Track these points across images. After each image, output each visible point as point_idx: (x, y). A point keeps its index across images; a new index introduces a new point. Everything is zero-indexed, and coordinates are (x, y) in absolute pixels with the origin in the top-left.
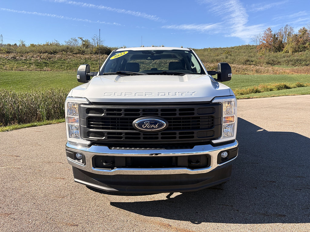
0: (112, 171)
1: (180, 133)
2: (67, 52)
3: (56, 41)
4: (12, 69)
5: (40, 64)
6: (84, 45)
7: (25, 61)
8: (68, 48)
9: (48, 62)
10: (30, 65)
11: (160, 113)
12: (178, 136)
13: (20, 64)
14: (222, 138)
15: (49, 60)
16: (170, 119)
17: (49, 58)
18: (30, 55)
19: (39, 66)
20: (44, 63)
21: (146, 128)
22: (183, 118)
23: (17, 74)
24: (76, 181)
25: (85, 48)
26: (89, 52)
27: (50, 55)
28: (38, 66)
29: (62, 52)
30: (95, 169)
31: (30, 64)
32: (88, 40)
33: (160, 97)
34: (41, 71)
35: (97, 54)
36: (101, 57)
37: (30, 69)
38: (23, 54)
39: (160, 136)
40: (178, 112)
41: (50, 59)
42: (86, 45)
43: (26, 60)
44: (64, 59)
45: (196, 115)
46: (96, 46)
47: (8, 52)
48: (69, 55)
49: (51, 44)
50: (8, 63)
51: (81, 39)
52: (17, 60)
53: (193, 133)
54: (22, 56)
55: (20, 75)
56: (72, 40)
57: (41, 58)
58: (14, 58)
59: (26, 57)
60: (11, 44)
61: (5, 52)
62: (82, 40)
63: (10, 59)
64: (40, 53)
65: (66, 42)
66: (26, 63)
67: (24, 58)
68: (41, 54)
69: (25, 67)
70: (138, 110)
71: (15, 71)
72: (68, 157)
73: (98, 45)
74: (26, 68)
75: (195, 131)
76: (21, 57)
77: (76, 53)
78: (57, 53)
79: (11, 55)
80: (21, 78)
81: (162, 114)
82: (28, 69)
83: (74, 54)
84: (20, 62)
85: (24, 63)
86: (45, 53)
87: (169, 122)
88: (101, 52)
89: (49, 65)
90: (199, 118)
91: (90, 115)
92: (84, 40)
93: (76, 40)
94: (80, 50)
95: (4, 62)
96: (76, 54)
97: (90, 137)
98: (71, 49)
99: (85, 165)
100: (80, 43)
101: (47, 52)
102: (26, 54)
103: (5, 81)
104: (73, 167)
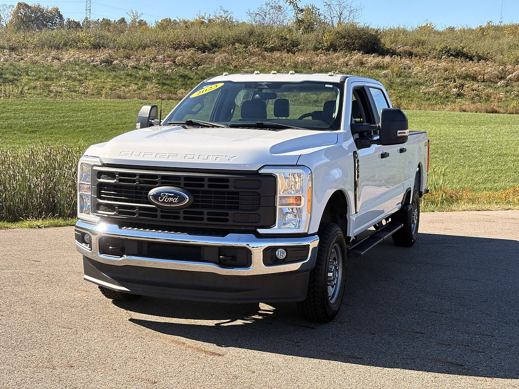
0: (121, 259)
1: (209, 214)
2: (246, 44)
3: (225, 12)
4: (99, 94)
5: (172, 79)
6: (300, 22)
7: (134, 72)
8: (251, 33)
9: (192, 75)
10: (146, 82)
11: (182, 182)
12: (205, 217)
13: (121, 79)
14: (276, 227)
15: (194, 68)
16: (198, 192)
17: (196, 63)
18: (149, 53)
19: (167, 84)
20: (182, 76)
21: (163, 202)
22: (216, 192)
23: (110, 106)
24: (85, 279)
25: (301, 32)
26: (311, 46)
27: (200, 55)
28: (164, 84)
29: (233, 44)
30: (102, 256)
31: (145, 78)
32: (313, 8)
33: (186, 160)
34: (169, 99)
35: (335, 50)
36: (342, 60)
37: (144, 93)
38: (131, 52)
39: (182, 215)
40: (206, 183)
41: (199, 65)
42: (308, 22)
43: (136, 68)
44: (235, 67)
45: (231, 189)
46: (335, 25)
47: (97, 47)
48: (252, 54)
49: (210, 21)
50: (91, 75)
51: (292, 6)
52: (114, 69)
53: (227, 214)
54: (128, 57)
55: (116, 111)
56: (269, 8)
57: (174, 62)
58: (108, 62)
59: (138, 60)
60: (112, 20)
61: (88, 45)
62: (295, 6)
63: (98, 65)
64: (176, 49)
65: (250, 14)
66: (136, 77)
67: (132, 63)
68: (178, 52)
69: (133, 87)
70: (156, 176)
71: (106, 97)
72: (76, 241)
73: (339, 23)
74: (135, 91)
75: (230, 212)
76: (125, 61)
77: (272, 47)
78: (221, 47)
79: (103, 55)
80: (117, 117)
81: (186, 185)
82: (139, 93)
83: (266, 50)
84: (122, 72)
85: (131, 75)
86: (189, 47)
87: (195, 197)
88: (346, 44)
89: (192, 84)
90: (237, 193)
91: (101, 180)
92: (303, 7)
93: (280, 7)
94: (286, 39)
95: (82, 72)
96: (272, 50)
97: (99, 212)
98: (259, 36)
99: (91, 250)
100: (289, 17)
101: (194, 46)
102: (140, 53)
103: (78, 123)
104: (83, 256)
